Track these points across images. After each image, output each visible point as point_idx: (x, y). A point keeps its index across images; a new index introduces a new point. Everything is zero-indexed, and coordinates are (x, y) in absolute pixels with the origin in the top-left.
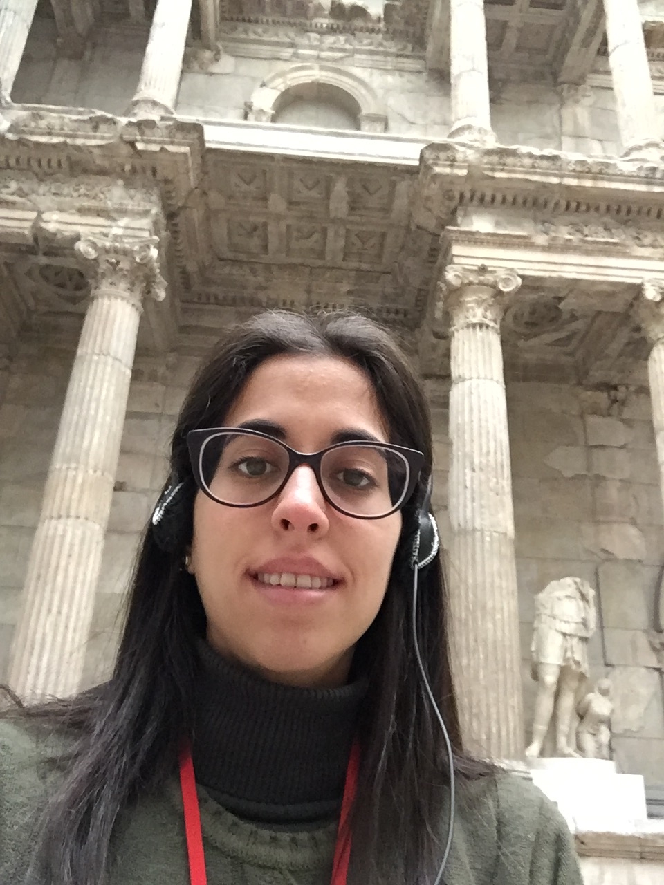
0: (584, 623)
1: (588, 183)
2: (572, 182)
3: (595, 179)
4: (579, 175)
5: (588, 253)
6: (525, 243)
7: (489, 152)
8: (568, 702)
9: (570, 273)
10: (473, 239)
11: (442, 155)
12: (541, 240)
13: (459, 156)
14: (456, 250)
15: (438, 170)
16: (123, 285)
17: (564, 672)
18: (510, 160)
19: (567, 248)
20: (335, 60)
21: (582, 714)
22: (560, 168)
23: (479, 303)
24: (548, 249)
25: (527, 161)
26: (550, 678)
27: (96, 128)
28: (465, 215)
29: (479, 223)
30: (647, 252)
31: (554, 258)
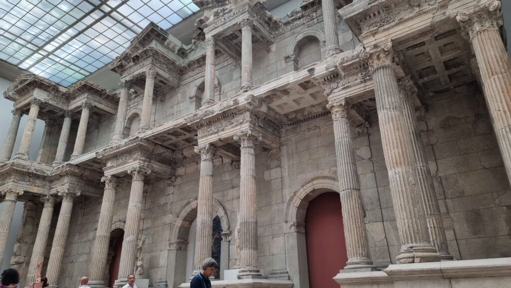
1: (118, 150)
4: (116, 149)
10: (106, 169)
13: (100, 153)
19: (119, 165)
24: (117, 166)
29: (109, 164)
30: (131, 160)
31: (118, 168)
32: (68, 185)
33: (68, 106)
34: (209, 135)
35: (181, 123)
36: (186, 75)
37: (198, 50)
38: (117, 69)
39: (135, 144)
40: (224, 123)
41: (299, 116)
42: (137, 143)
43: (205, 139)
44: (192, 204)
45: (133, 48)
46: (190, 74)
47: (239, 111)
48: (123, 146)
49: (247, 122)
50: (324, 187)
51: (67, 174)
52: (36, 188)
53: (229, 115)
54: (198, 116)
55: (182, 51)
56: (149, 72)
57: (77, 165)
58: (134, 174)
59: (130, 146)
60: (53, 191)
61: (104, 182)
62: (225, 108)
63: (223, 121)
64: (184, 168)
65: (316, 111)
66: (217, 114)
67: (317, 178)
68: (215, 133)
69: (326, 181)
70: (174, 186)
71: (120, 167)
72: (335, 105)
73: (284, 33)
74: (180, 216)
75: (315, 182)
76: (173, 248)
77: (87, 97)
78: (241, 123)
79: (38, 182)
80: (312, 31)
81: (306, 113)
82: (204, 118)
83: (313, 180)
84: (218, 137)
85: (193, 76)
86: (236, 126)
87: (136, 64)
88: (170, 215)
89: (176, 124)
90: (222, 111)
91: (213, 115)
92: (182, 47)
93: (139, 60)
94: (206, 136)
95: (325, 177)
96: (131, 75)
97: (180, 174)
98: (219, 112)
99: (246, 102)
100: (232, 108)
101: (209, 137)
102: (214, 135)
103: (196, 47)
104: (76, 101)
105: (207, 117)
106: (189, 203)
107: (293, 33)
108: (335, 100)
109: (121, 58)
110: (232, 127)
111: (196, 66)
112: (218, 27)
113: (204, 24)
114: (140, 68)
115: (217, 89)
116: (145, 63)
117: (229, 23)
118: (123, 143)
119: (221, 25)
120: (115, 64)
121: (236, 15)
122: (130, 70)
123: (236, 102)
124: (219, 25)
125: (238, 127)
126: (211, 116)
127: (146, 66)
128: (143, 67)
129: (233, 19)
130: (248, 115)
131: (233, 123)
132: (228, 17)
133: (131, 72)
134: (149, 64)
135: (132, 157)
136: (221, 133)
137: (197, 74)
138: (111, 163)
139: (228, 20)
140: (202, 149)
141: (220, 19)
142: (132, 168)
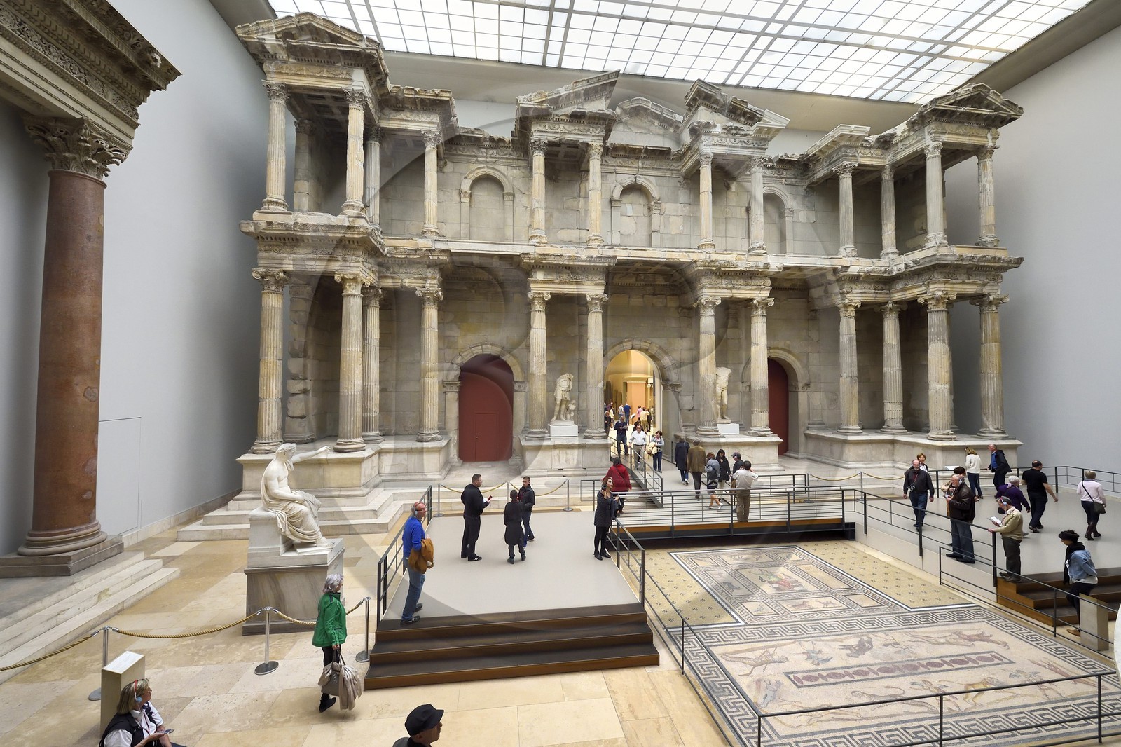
0: (569, 387)
1: (572, 263)
2: (567, 263)
3: (574, 261)
4: (568, 260)
5: (571, 284)
6: (552, 282)
7: (541, 255)
8: (563, 407)
9: (566, 291)
10: (537, 282)
11: (527, 256)
12: (557, 281)
13: (532, 256)
14: (532, 285)
15: (525, 261)
16: (432, 304)
17: (562, 400)
18: (547, 257)
19: (565, 283)
20: (493, 163)
21: (567, 409)
22: (563, 259)
23: (539, 303)
24: (560, 283)
25: (552, 257)
26: (558, 402)
27: (416, 252)
28: (535, 272)
29: (540, 276)
30: (590, 282)
31: (562, 286)
32: (435, 281)
33: (380, 118)
34: (720, 288)
39: (605, 264)
40: (741, 282)
42: (610, 264)
43: (713, 291)
44: (624, 344)
45: (574, 93)
47: (763, 275)
49: (768, 289)
51: (435, 265)
54: (717, 264)
59: (598, 264)
61: (532, 299)
62: (752, 267)
63: (738, 278)
66: (741, 271)
68: (729, 289)
69: (782, 352)
71: (567, 286)
75: (771, 351)
78: (761, 289)
80: (778, 191)
82: (722, 269)
83: (770, 349)
84: (731, 294)
85: (613, 166)
86: (755, 289)
87: (572, 123)
90: (747, 269)
91: (736, 269)
93: (582, 119)
94: (716, 288)
95: (781, 349)
96: (557, 135)
98: (742, 269)
99: (775, 270)
100: (760, 270)
101: (719, 291)
102: (726, 291)
104: (402, 115)
105: (727, 269)
108: (852, 300)
109: (548, 98)
110: (750, 289)
111: (622, 153)
112: (725, 146)
113: (707, 130)
114: (580, 133)
115: (656, 205)
116: (591, 129)
117: (740, 149)
118: (583, 257)
119: (730, 146)
120: (532, 103)
121: (752, 146)
122: (557, 126)
123: (767, 265)
124: (726, 144)
125: (758, 292)
126: (732, 269)
127: (593, 136)
128: (587, 135)
129: (746, 148)
130: (769, 282)
131: (750, 285)
132: (741, 141)
133: (559, 130)
134: (599, 136)
135: (590, 279)
136: (734, 291)
137: (621, 166)
138: (544, 275)
139: (739, 145)
140: (711, 302)
141: (728, 137)
142: (593, 294)
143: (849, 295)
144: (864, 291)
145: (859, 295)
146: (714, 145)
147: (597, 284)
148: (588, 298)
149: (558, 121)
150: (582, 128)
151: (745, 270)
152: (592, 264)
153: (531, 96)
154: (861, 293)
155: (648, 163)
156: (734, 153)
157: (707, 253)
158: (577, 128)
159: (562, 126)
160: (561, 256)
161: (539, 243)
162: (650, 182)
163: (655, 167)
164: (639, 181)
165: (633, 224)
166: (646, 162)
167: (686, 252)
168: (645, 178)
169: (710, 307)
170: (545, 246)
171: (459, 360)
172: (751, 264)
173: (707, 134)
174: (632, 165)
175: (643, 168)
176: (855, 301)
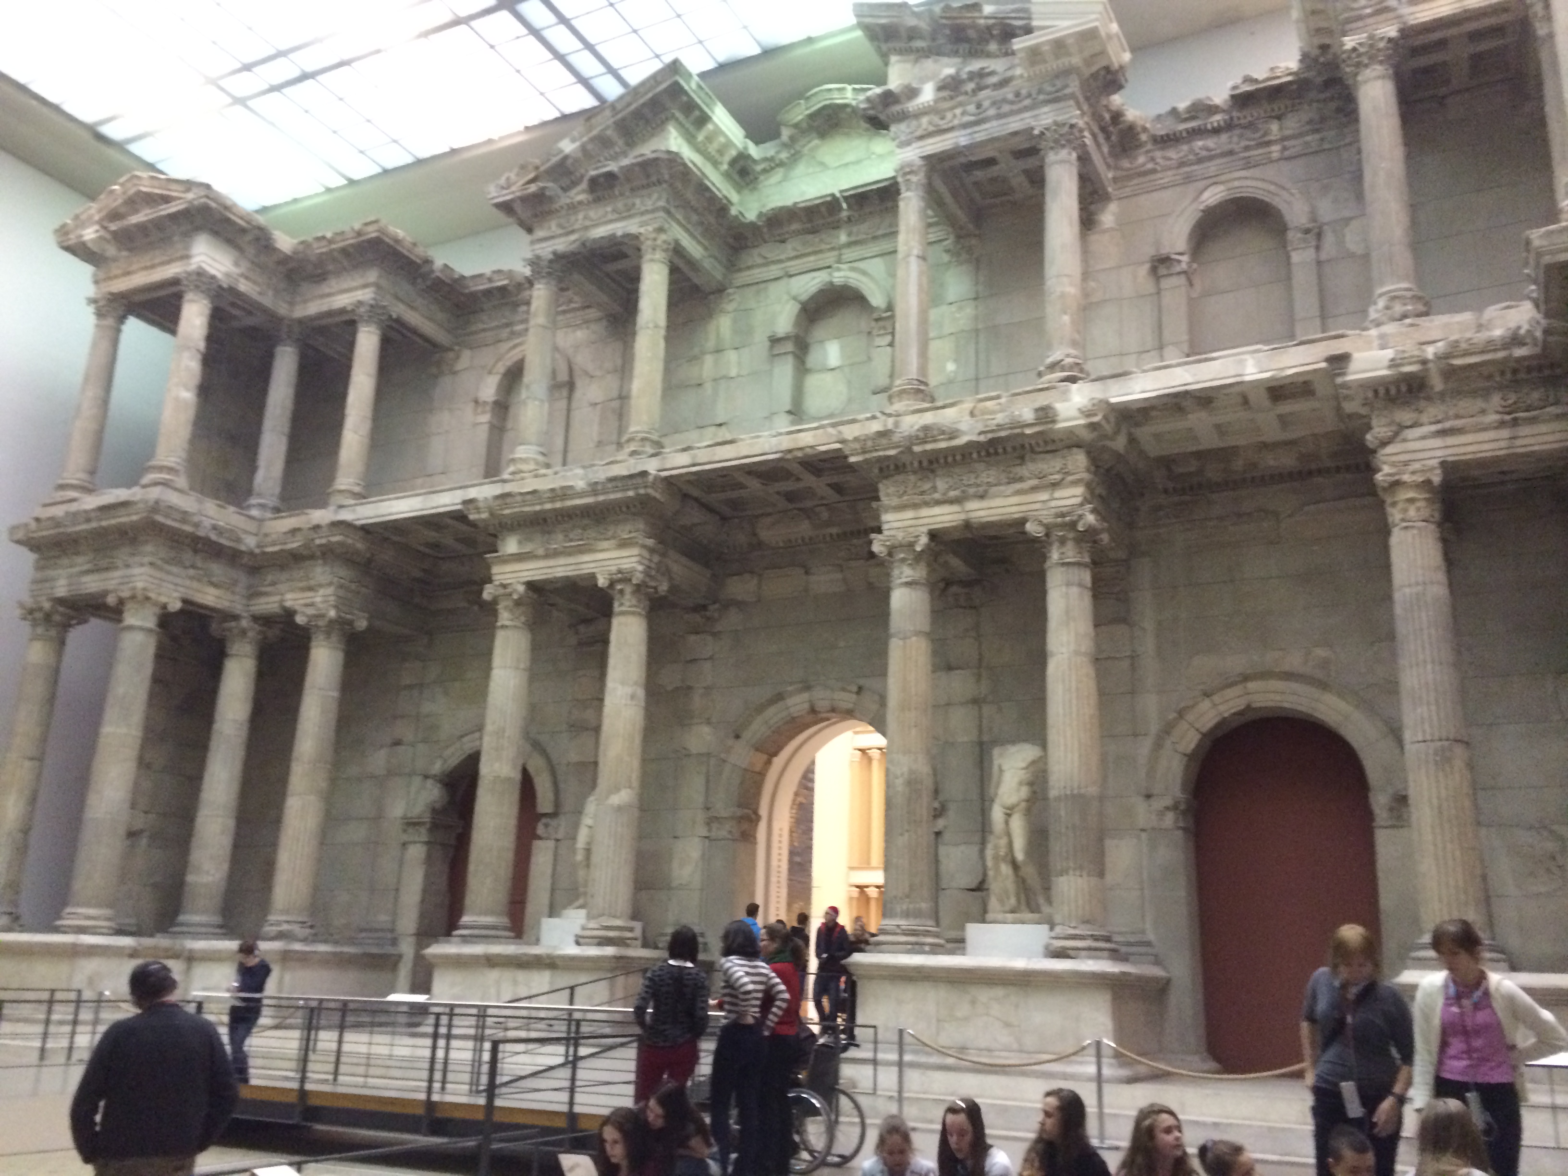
1: (558, 505)
2: (548, 506)
3: (562, 500)
4: (552, 500)
5: (570, 554)
6: (533, 556)
7: (497, 498)
9: (558, 573)
10: (504, 560)
11: (471, 506)
12: (541, 551)
13: (481, 505)
14: (495, 570)
15: (471, 517)
16: (324, 637)
18: (508, 500)
19: (556, 554)
22: (540, 498)
23: (506, 608)
24: (547, 556)
25: (519, 498)
27: (294, 535)
28: (503, 539)
29: (511, 545)
30: (605, 544)
31: (551, 562)
32: (330, 590)
33: (292, 304)
34: (927, 504)
35: (811, 447)
36: (755, 252)
37: (800, 169)
38: (518, 207)
39: (631, 493)
40: (988, 475)
41: (1213, 473)
42: (642, 491)
43: (910, 514)
44: (790, 701)
45: (592, 140)
46: (769, 251)
47: (1046, 443)
48: (582, 494)
49: (1075, 483)
50: (1286, 705)
51: (328, 553)
52: (212, 591)
53: (1009, 449)
54: (894, 439)
55: (742, 163)
56: (655, 239)
57: (366, 530)
58: (621, 592)
59: (612, 496)
60: (268, 604)
61: (495, 601)
62: (1000, 428)
63: (980, 466)
64: (755, 581)
65: (1272, 463)
66: (970, 444)
67: (1265, 675)
68: (951, 502)
69: (1295, 686)
70: (715, 635)
71: (562, 561)
72: (1406, 478)
73: (1153, 171)
74: (747, 735)
75: (1252, 686)
76: (723, 833)
77: (377, 286)
78: (1055, 485)
79: (218, 569)
80: (1260, 184)
81: (1238, 464)
82: (917, 449)
83: (1246, 678)
84: (963, 516)
85: (780, 261)
86: (1034, 489)
87: (597, 200)
88: (706, 730)
89: (791, 446)
90: (990, 436)
91: (954, 443)
92: (746, 148)
93: (612, 187)
94: (915, 506)
95: (1289, 676)
96: (573, 237)
97: (739, 598)
98: (975, 438)
99: (1082, 422)
100: (1028, 431)
101: (925, 512)
102: (947, 508)
103: (795, 158)
104: (325, 288)
105: (929, 447)
106: (779, 697)
107: (1188, 179)
108: (1406, 463)
109: (542, 169)
110: (1019, 492)
111: (795, 226)
112: (951, 129)
113: (896, 108)
114: (616, 216)
115: (881, 323)
116: (638, 201)
117: (995, 123)
118: (580, 484)
119: (965, 126)
120: (514, 188)
121: (1027, 102)
122: (573, 218)
123: (1046, 414)
124: (956, 122)
125: (1044, 496)
126: (943, 445)
127: (642, 214)
128: (630, 217)
129: (1012, 113)
130: (1079, 460)
131: (1021, 479)
132: (994, 103)
133: (577, 226)
134: (653, 211)
135: (610, 533)
136: (972, 505)
137: (796, 257)
138: (520, 542)
139: (992, 112)
140: (901, 546)
141: (961, 104)
142: (614, 569)
143: (1389, 449)
144: (1448, 425)
145: (1438, 442)
146: (921, 138)
147: (623, 544)
148: (602, 582)
149: (573, 208)
150: (620, 205)
151: (982, 438)
152: (601, 498)
153: (508, 179)
154: (1443, 433)
155: (863, 229)
156: (980, 137)
157: (890, 415)
158: (609, 209)
159: (581, 216)
160: (534, 492)
161: (513, 473)
162: (864, 273)
163: (880, 232)
164: (840, 276)
165: (842, 388)
166: (855, 229)
167: (834, 425)
168: (853, 269)
169: (903, 560)
170: (523, 479)
171: (437, 767)
172: (1000, 418)
173: (904, 117)
174: (823, 246)
175: (849, 245)
176: (1417, 466)
